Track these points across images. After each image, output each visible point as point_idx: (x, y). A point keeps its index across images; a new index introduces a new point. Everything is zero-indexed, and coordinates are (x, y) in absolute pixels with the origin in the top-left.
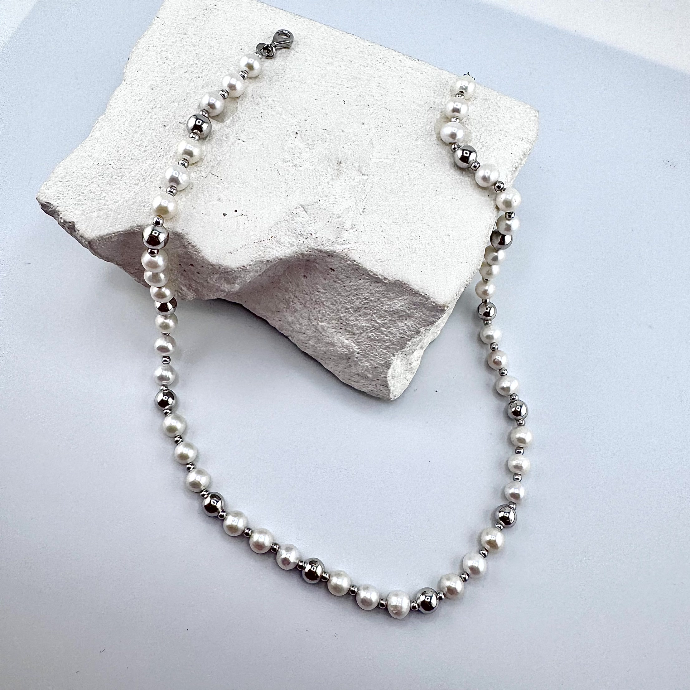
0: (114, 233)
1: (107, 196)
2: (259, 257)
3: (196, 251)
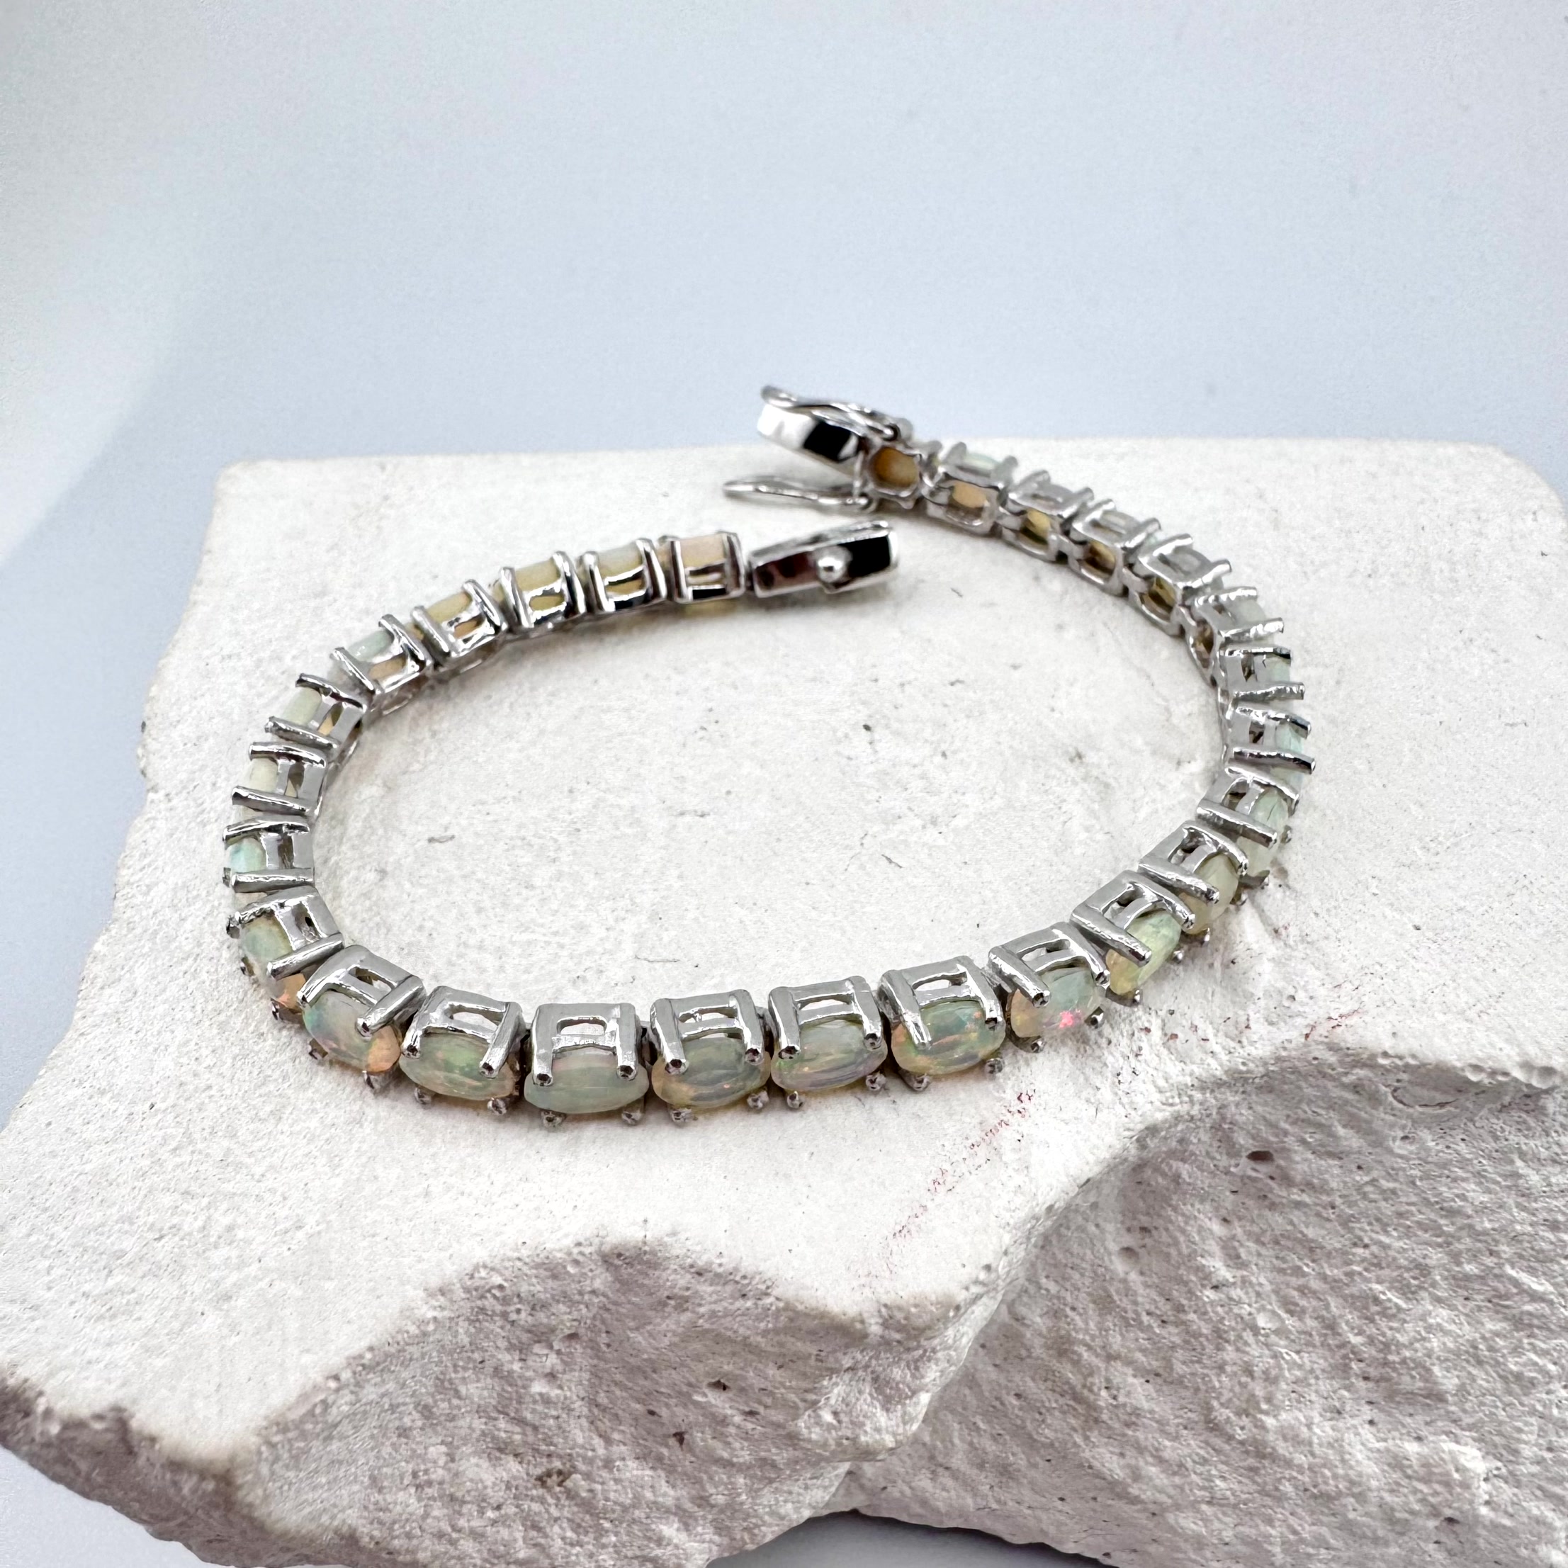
0: (336, 1378)
1: (240, 1220)
2: (1019, 1200)
3: (744, 1295)
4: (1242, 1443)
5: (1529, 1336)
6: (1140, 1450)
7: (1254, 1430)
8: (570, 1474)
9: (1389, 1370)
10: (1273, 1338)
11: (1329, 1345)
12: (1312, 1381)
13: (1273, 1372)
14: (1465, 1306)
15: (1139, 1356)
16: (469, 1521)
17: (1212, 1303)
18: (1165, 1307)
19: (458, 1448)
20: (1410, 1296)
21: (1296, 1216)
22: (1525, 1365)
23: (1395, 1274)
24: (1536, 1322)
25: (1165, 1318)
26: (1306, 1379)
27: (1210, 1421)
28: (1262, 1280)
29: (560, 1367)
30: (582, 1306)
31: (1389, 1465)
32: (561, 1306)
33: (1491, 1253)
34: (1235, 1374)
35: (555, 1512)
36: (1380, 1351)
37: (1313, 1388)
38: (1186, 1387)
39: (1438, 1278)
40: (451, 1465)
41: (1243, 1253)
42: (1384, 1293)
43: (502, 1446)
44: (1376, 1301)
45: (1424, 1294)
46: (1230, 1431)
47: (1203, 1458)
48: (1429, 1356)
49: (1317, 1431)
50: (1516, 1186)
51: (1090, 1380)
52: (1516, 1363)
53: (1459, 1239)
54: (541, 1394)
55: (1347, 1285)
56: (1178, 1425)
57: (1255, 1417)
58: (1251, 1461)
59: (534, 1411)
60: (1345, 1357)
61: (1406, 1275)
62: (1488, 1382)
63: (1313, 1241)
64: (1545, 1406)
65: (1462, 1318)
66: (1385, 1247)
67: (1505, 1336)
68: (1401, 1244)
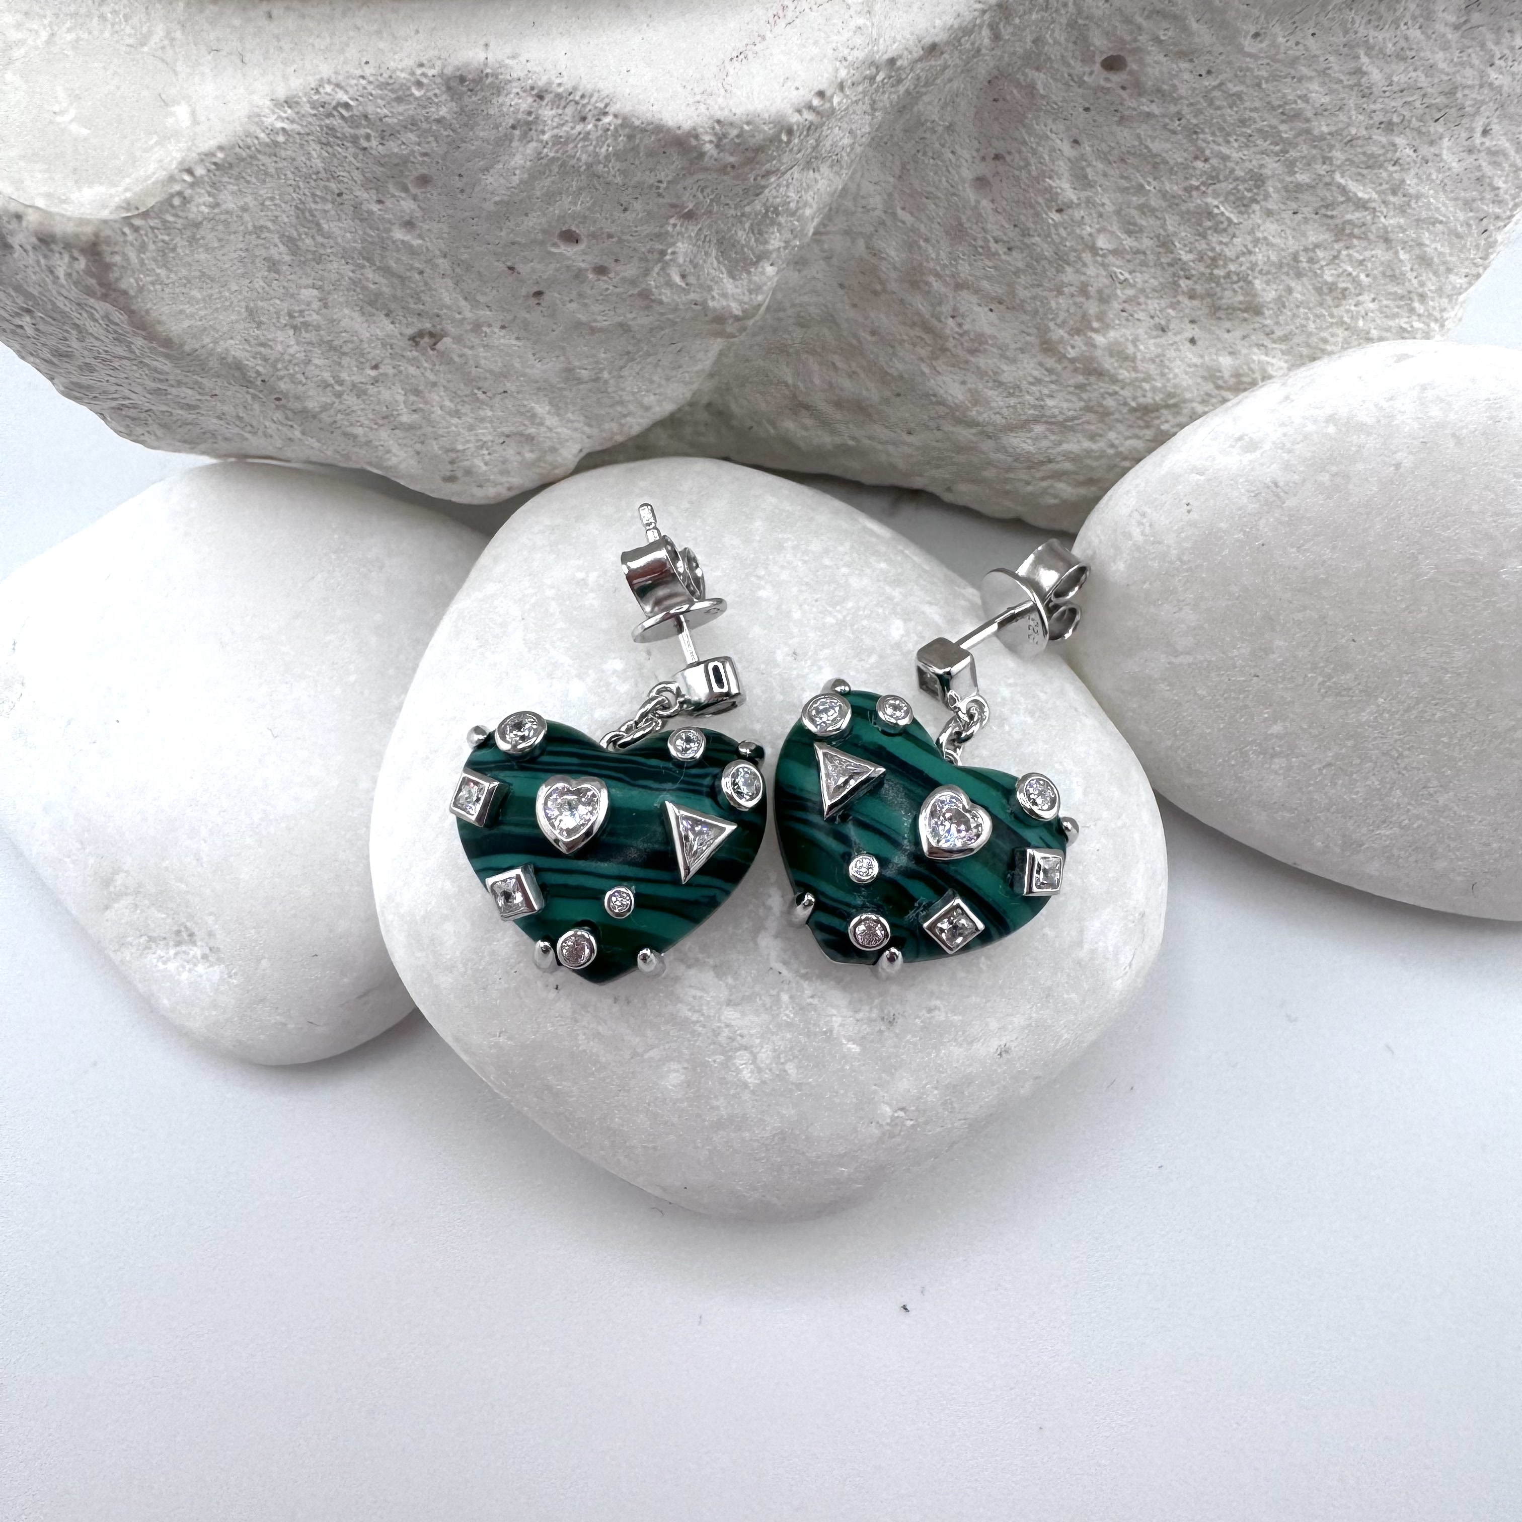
4: (1072, 361)
5: (1347, 248)
6: (981, 374)
7: (1084, 348)
8: (442, 337)
9: (1213, 285)
10: (1111, 259)
11: (1162, 264)
12: (1142, 299)
13: (1107, 291)
14: (1292, 220)
15: (985, 284)
16: (349, 376)
17: (1056, 226)
18: (1013, 234)
19: (329, 293)
20: (1243, 209)
21: (1143, 130)
22: (1339, 276)
23: (1231, 186)
24: (1356, 231)
25: (1012, 244)
26: (1136, 297)
27: (1045, 343)
28: (1105, 200)
29: (418, 214)
30: (431, 139)
31: (1203, 377)
32: (410, 135)
33: (1326, 160)
34: (1072, 296)
35: (432, 377)
36: (1207, 267)
37: (1143, 307)
38: (1025, 312)
39: (1271, 190)
40: (324, 311)
41: (1089, 171)
42: (1217, 207)
43: (373, 298)
44: (1210, 216)
45: (1256, 207)
46: (1062, 351)
47: (1035, 378)
48: (1252, 270)
49: (1142, 347)
50: (1359, 84)
51: (938, 309)
52: (1332, 275)
53: (1297, 145)
54: (403, 241)
55: (1184, 201)
56: (1016, 350)
57: (1085, 335)
58: (1080, 379)
59: (398, 260)
60: (1174, 275)
61: (1241, 187)
62: (1304, 295)
63: (1156, 155)
64: (1352, 318)
65: (1288, 231)
66: (1225, 158)
67: (1325, 249)
68: (1240, 154)
